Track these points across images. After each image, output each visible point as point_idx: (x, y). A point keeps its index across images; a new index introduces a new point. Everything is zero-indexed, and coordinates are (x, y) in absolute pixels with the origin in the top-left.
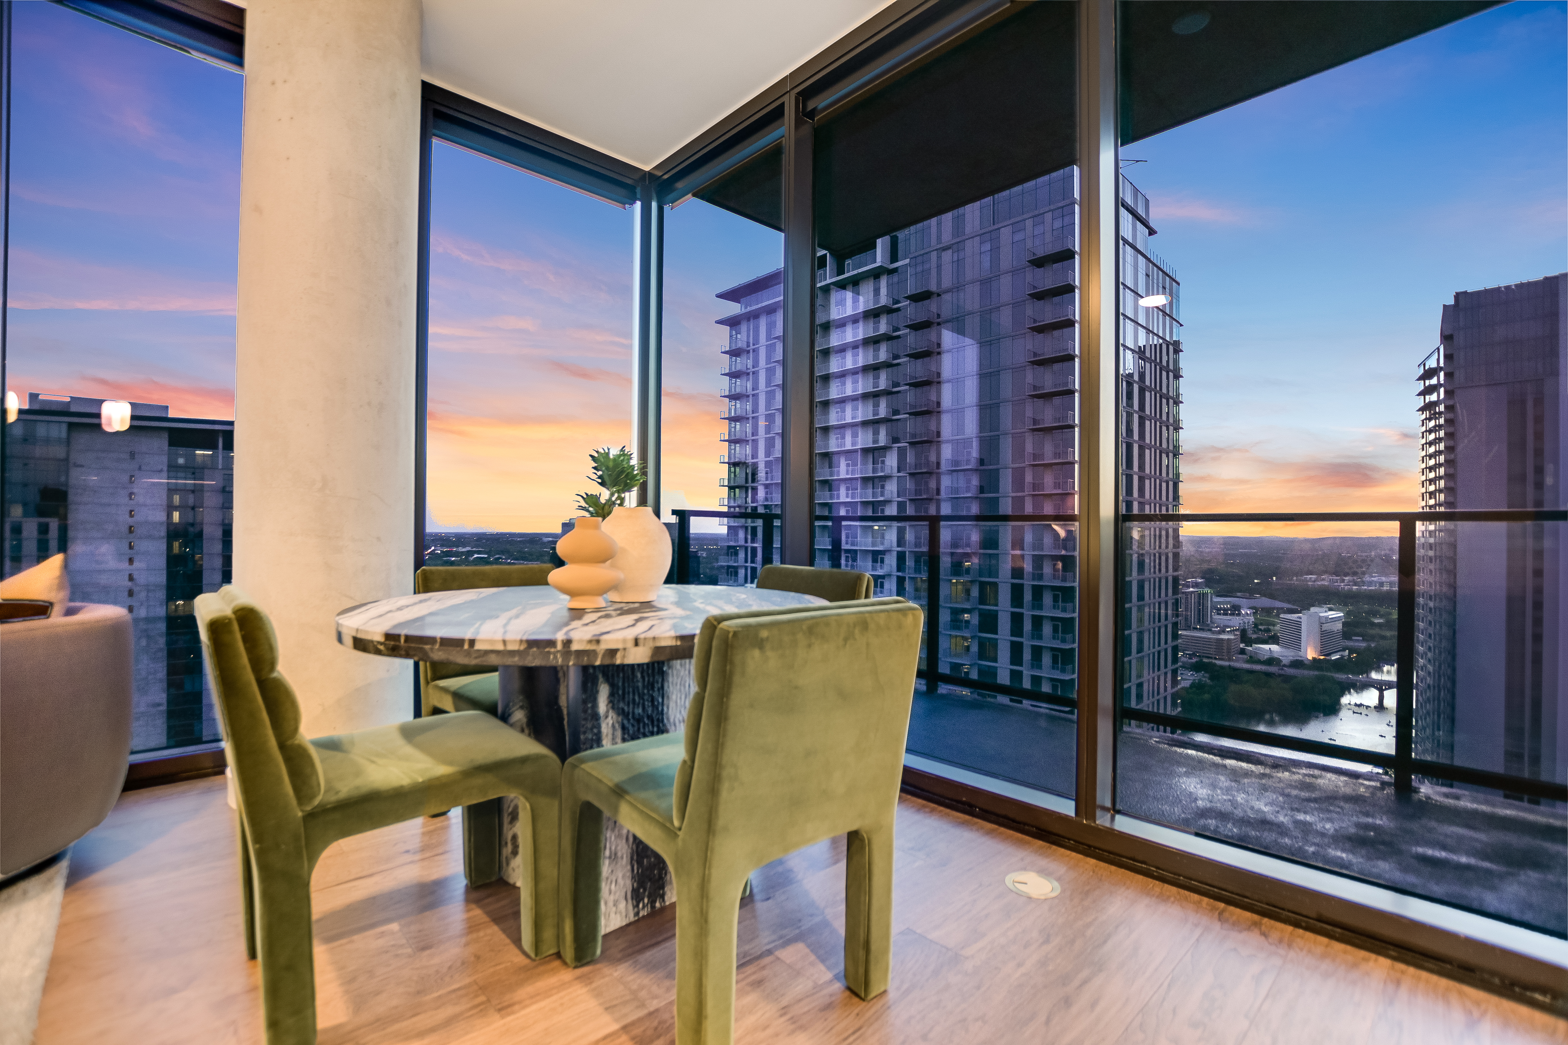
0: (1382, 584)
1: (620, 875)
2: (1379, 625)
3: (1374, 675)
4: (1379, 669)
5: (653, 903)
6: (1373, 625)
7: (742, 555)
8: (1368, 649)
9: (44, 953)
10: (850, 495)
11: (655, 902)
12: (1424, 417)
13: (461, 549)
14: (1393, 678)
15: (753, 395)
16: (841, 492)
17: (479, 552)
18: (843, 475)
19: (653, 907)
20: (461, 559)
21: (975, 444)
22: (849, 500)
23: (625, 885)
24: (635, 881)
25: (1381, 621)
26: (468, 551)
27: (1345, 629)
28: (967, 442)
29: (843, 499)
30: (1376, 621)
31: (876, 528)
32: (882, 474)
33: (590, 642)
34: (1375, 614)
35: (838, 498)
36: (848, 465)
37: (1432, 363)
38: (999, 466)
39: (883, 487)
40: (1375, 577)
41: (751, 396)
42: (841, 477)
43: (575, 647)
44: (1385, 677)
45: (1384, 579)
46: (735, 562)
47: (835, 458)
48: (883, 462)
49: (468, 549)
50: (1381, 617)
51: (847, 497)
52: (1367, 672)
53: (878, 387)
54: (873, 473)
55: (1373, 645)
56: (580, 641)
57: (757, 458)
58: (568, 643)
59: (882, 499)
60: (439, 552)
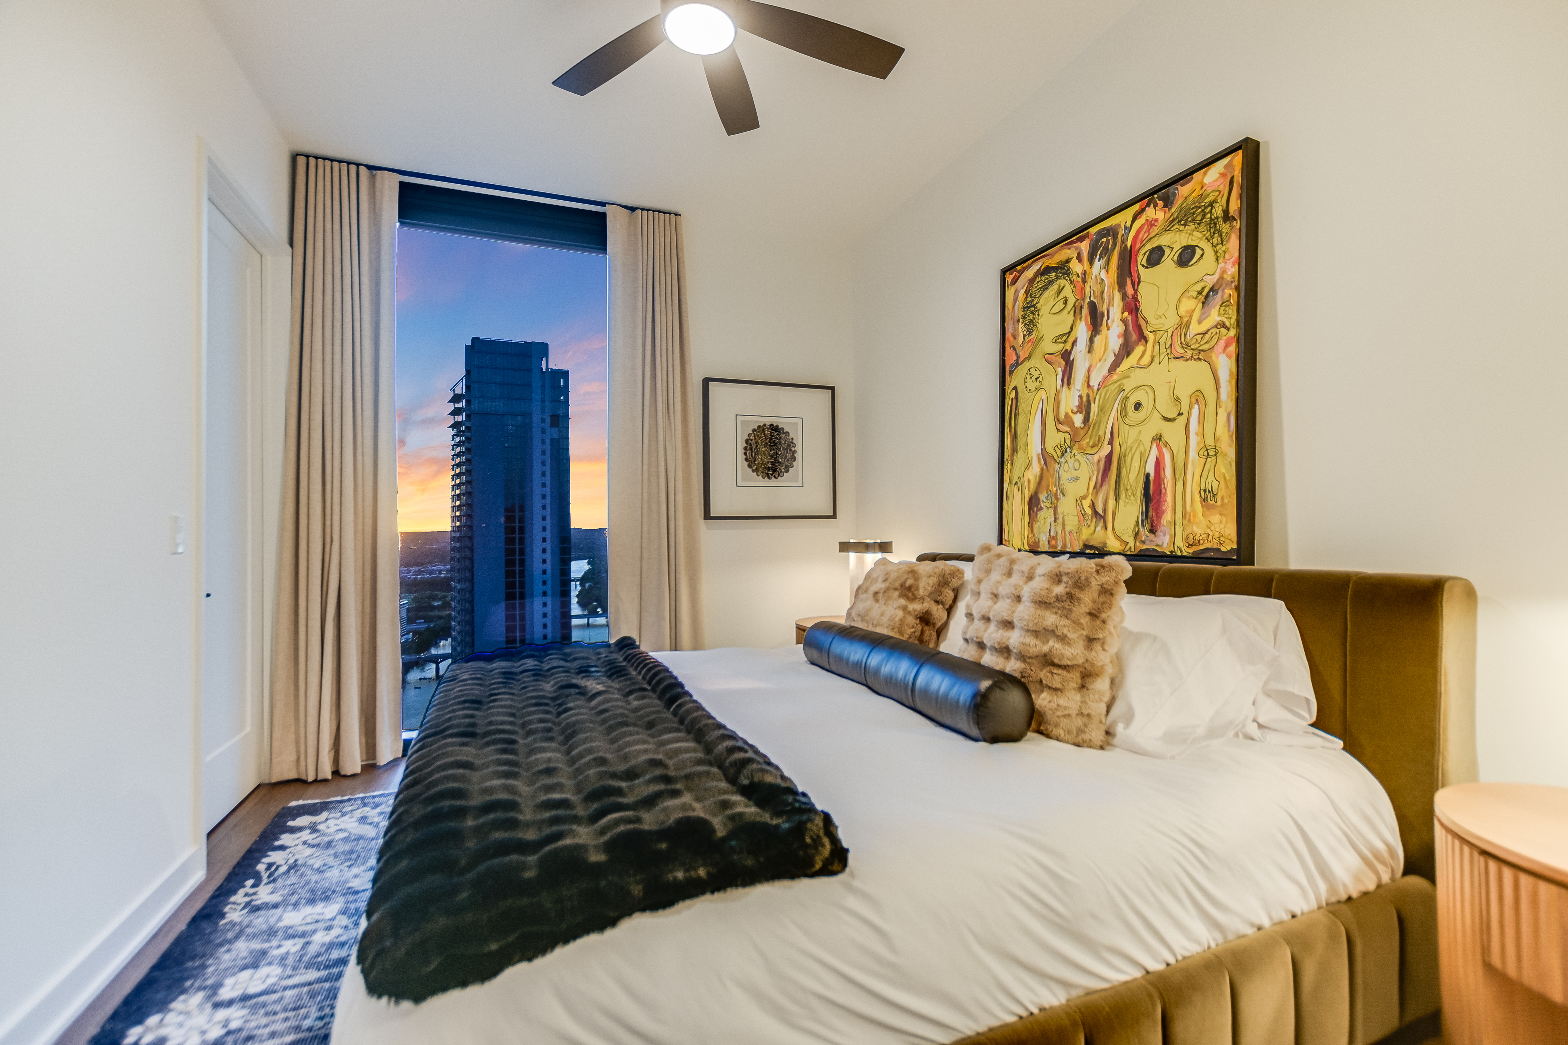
0: (440, 572)
2: (438, 608)
3: (434, 652)
4: (436, 645)
6: (433, 608)
8: (428, 629)
12: (453, 432)
14: (448, 651)
25: (439, 603)
27: (410, 614)
30: (436, 604)
34: (434, 598)
37: (458, 391)
40: (435, 566)
44: (441, 652)
45: (442, 567)
50: (440, 599)
52: (428, 649)
55: (432, 626)
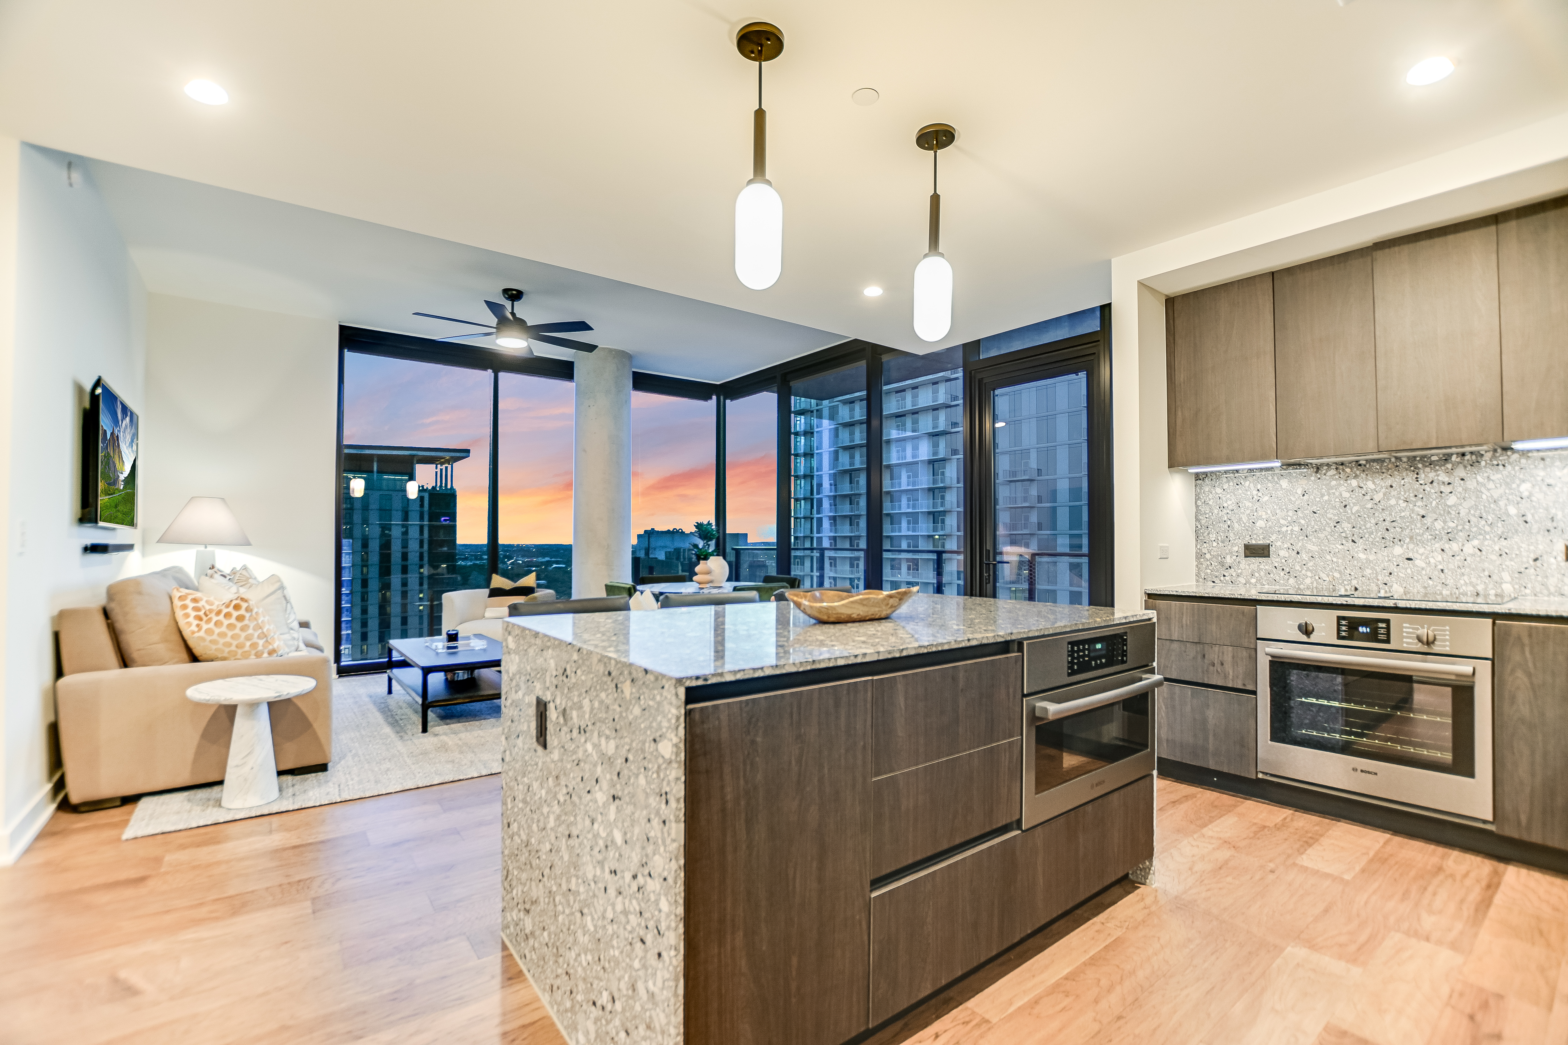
7: (807, 563)
10: (911, 506)
13: (541, 560)
15: (817, 410)
16: (902, 503)
17: (557, 563)
18: (904, 487)
20: (542, 569)
21: (1033, 455)
22: (910, 510)
26: (548, 561)
28: (1025, 453)
29: (904, 510)
31: (937, 537)
32: (942, 485)
35: (900, 508)
36: (909, 477)
38: (1055, 477)
39: (943, 498)
41: (815, 411)
42: (902, 488)
46: (801, 571)
47: (895, 470)
48: (943, 473)
49: (547, 559)
51: (908, 508)
53: (937, 401)
54: (934, 484)
57: (821, 470)
59: (942, 509)
60: (521, 562)
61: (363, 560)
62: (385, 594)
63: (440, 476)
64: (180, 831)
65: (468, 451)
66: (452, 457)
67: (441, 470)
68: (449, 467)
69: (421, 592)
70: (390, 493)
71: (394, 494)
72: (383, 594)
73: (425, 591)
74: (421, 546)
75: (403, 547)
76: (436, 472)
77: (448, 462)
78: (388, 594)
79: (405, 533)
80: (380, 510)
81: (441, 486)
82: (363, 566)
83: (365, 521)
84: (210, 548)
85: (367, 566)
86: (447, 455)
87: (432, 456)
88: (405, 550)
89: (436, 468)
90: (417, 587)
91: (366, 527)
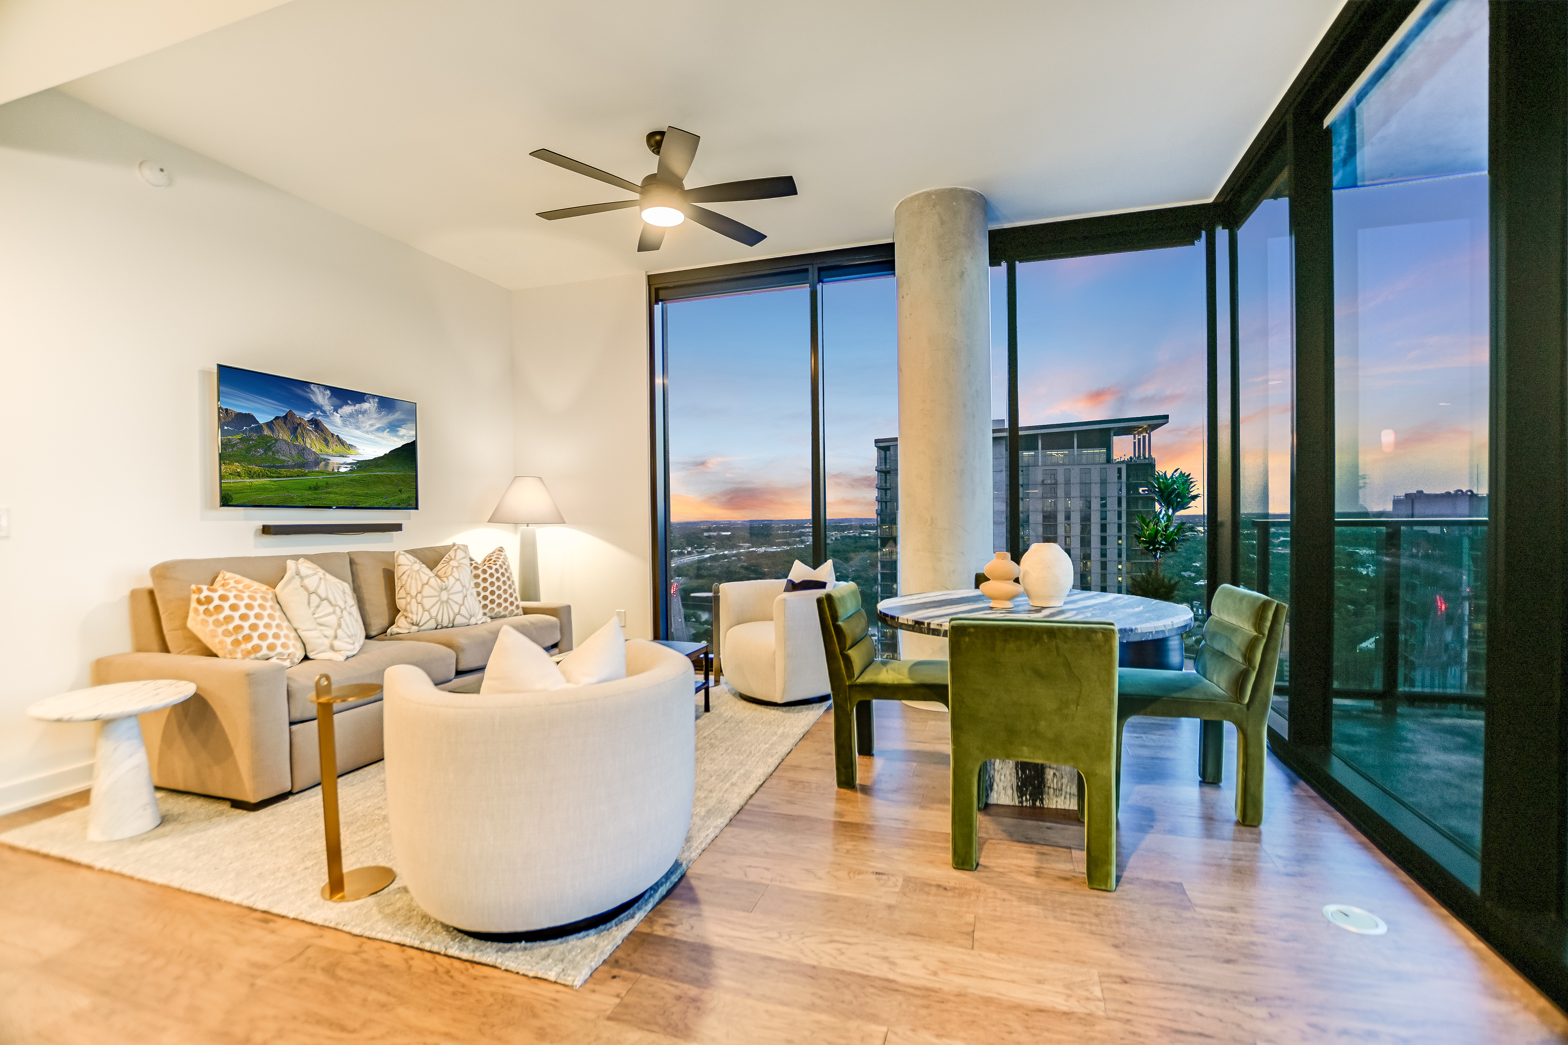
1: (1008, 773)
5: (1034, 801)
9: (807, 728)
11: (1036, 801)
19: (1034, 804)
23: (1011, 780)
24: (1019, 781)
33: (938, 625)
43: (932, 626)
56: (934, 624)
58: (929, 624)
61: (1066, 532)
62: (1086, 563)
63: (1137, 446)
64: (46, 856)
65: (1166, 417)
66: (1149, 425)
67: (1139, 439)
68: (1147, 435)
69: (1120, 563)
70: (1088, 467)
71: (1092, 467)
72: (1084, 563)
73: (1124, 563)
74: (1120, 517)
75: (1102, 519)
76: (1135, 443)
77: (1145, 430)
78: (1089, 563)
79: (1104, 505)
80: (1081, 483)
81: (1139, 456)
82: (1066, 537)
83: (1068, 496)
84: (531, 527)
85: (1069, 537)
86: (1145, 424)
87: (1127, 427)
88: (1104, 522)
89: (1135, 438)
90: (1116, 558)
91: (1068, 501)
